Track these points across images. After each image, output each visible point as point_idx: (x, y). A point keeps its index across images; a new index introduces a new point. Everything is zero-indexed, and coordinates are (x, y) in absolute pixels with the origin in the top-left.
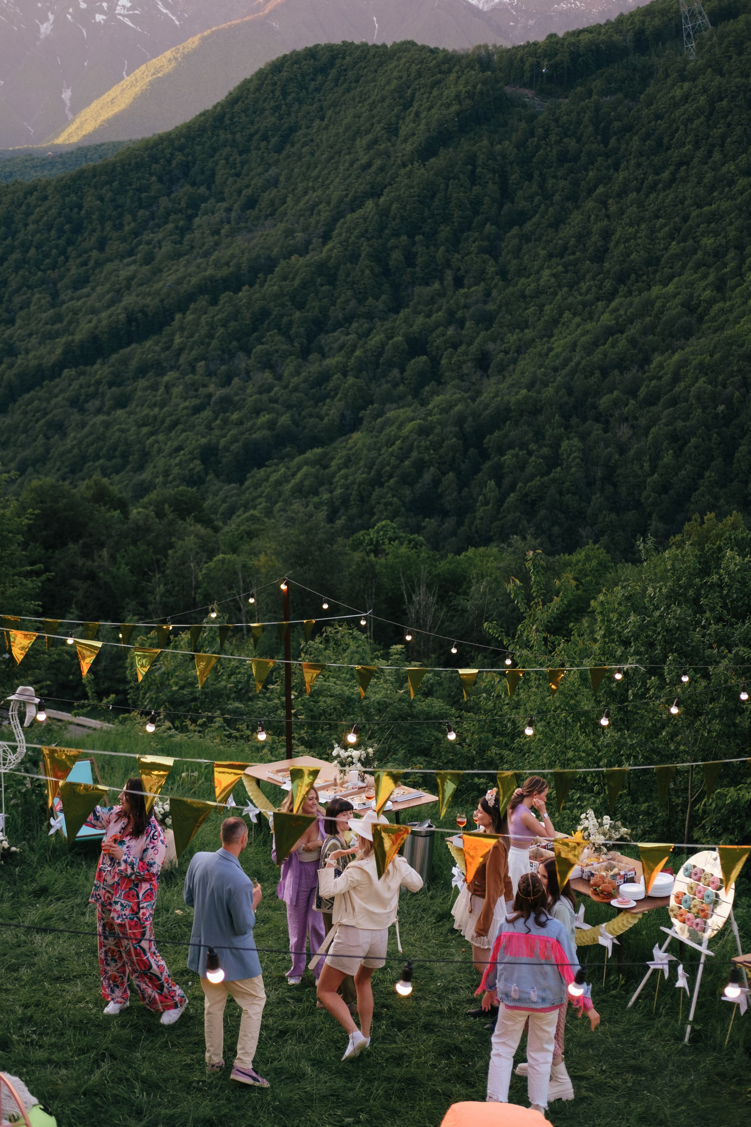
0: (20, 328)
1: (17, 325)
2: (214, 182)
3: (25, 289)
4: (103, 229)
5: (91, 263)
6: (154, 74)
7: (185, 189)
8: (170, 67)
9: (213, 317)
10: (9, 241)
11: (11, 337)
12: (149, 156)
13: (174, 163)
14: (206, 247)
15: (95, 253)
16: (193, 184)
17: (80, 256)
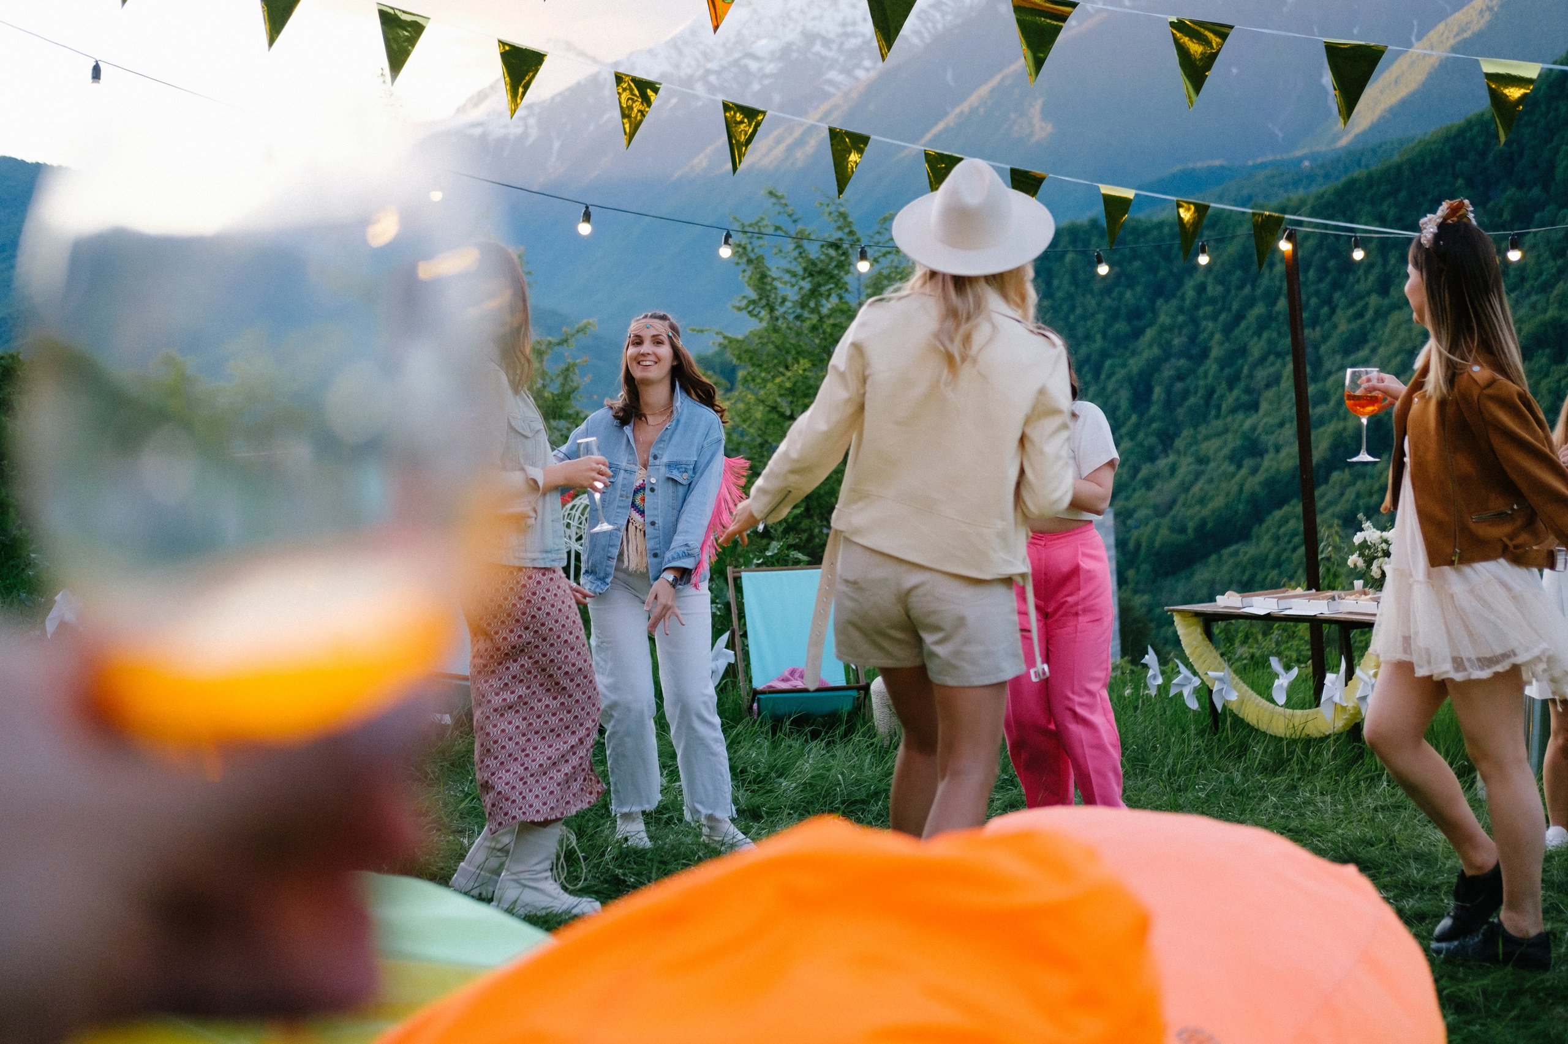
0: (1267, 414)
1: (1262, 411)
2: (1553, 179)
3: (1272, 358)
4: (1385, 262)
5: (1369, 314)
6: (1457, 34)
7: (1509, 193)
8: (1482, 22)
9: (1559, 381)
10: (1247, 290)
11: (1254, 428)
12: (1452, 150)
13: (1491, 157)
14: (1544, 277)
15: (1374, 300)
16: (1521, 185)
17: (1352, 304)
